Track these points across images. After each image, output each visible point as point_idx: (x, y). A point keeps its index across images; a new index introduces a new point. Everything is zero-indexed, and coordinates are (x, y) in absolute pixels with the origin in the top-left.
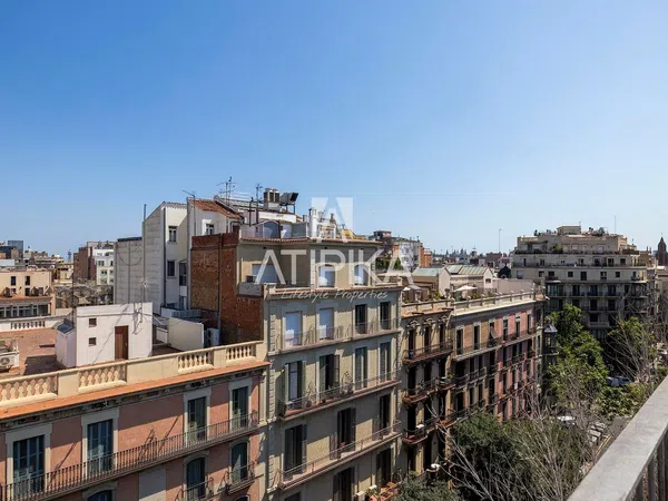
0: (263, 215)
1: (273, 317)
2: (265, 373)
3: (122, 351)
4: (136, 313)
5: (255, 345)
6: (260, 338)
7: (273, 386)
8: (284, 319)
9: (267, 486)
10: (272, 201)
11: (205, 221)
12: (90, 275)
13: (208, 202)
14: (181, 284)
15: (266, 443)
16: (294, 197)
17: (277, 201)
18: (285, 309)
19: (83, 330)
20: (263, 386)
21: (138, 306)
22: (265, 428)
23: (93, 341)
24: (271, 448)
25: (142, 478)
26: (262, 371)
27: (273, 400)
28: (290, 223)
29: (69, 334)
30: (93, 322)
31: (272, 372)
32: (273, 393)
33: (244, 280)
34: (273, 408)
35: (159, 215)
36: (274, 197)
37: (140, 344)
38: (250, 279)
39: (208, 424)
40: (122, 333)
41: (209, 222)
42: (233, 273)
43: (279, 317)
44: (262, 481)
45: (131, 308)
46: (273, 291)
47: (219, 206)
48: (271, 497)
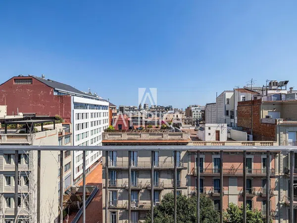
0: (269, 92)
1: (281, 133)
2: (278, 155)
3: (218, 138)
4: (222, 127)
5: (272, 143)
6: (275, 140)
7: (282, 161)
8: (287, 134)
9: (279, 200)
10: (274, 85)
11: (242, 96)
12: (191, 115)
13: (242, 89)
14: (231, 118)
15: (279, 183)
16: (286, 82)
17: (276, 85)
18: (287, 130)
19: (207, 131)
20: (277, 160)
21: (222, 124)
22: (278, 177)
23: (209, 134)
24: (281, 185)
25: (230, 179)
26: (276, 153)
27: (282, 166)
28: (285, 94)
29: (203, 131)
30: (209, 128)
31: (281, 155)
32: (282, 163)
33: (264, 117)
34: (282, 169)
35: (223, 95)
36: (276, 84)
37: (224, 137)
38: (267, 117)
39: (253, 168)
40: (218, 132)
41: (243, 96)
42: (259, 115)
43: (285, 133)
44: (277, 197)
45: (220, 125)
46: (281, 122)
47: (246, 90)
48: (281, 206)
